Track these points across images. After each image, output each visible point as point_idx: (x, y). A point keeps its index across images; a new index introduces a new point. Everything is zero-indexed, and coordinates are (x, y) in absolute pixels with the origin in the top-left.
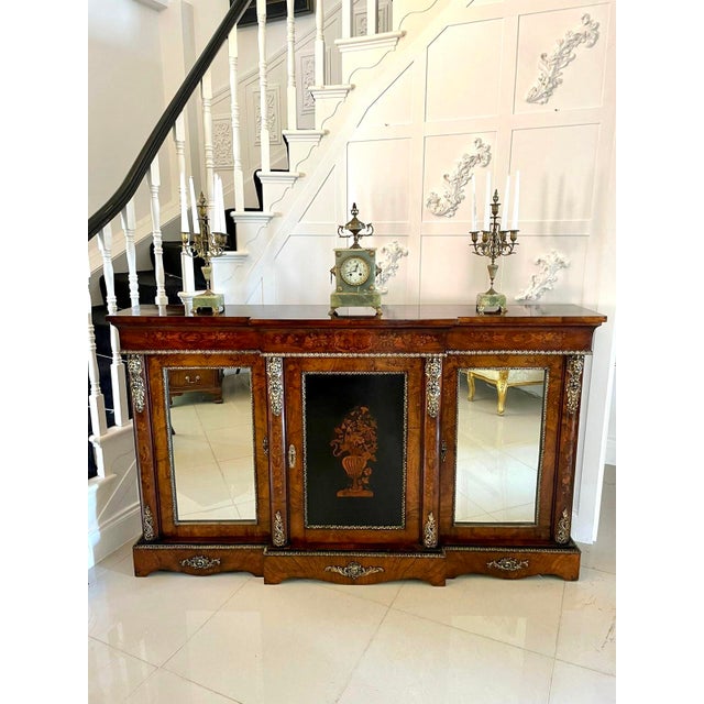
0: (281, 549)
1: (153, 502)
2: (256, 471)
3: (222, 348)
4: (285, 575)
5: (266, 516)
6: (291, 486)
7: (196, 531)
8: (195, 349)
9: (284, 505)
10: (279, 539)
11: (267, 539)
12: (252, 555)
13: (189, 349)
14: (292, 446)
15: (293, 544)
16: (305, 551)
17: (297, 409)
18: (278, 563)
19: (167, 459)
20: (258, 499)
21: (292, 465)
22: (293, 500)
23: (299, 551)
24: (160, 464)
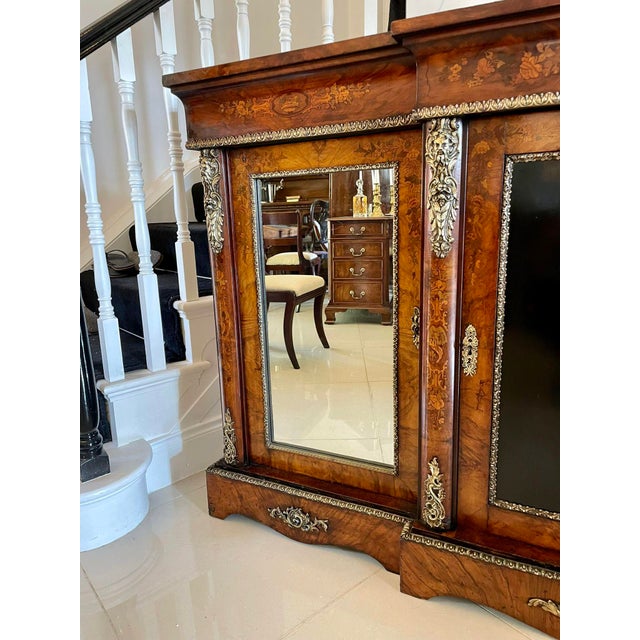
0: (435, 533)
1: (236, 404)
2: (397, 376)
3: (342, 119)
4: (442, 587)
5: (411, 463)
6: (464, 412)
7: (297, 463)
8: (295, 127)
9: (448, 447)
10: (435, 512)
11: (410, 506)
12: (382, 530)
13: (287, 129)
14: (471, 328)
15: (460, 529)
16: (487, 552)
17: (487, 244)
18: (428, 561)
19: (257, 336)
20: (398, 428)
21: (469, 370)
22: (468, 442)
23: (474, 548)
24: (247, 343)
